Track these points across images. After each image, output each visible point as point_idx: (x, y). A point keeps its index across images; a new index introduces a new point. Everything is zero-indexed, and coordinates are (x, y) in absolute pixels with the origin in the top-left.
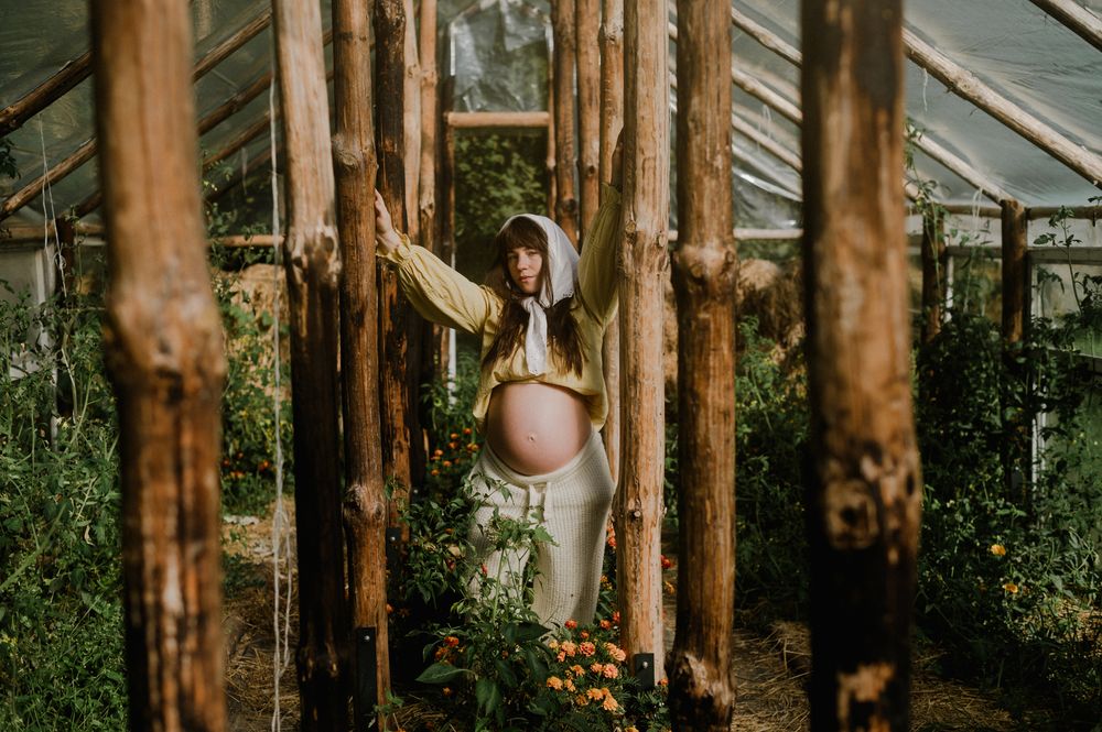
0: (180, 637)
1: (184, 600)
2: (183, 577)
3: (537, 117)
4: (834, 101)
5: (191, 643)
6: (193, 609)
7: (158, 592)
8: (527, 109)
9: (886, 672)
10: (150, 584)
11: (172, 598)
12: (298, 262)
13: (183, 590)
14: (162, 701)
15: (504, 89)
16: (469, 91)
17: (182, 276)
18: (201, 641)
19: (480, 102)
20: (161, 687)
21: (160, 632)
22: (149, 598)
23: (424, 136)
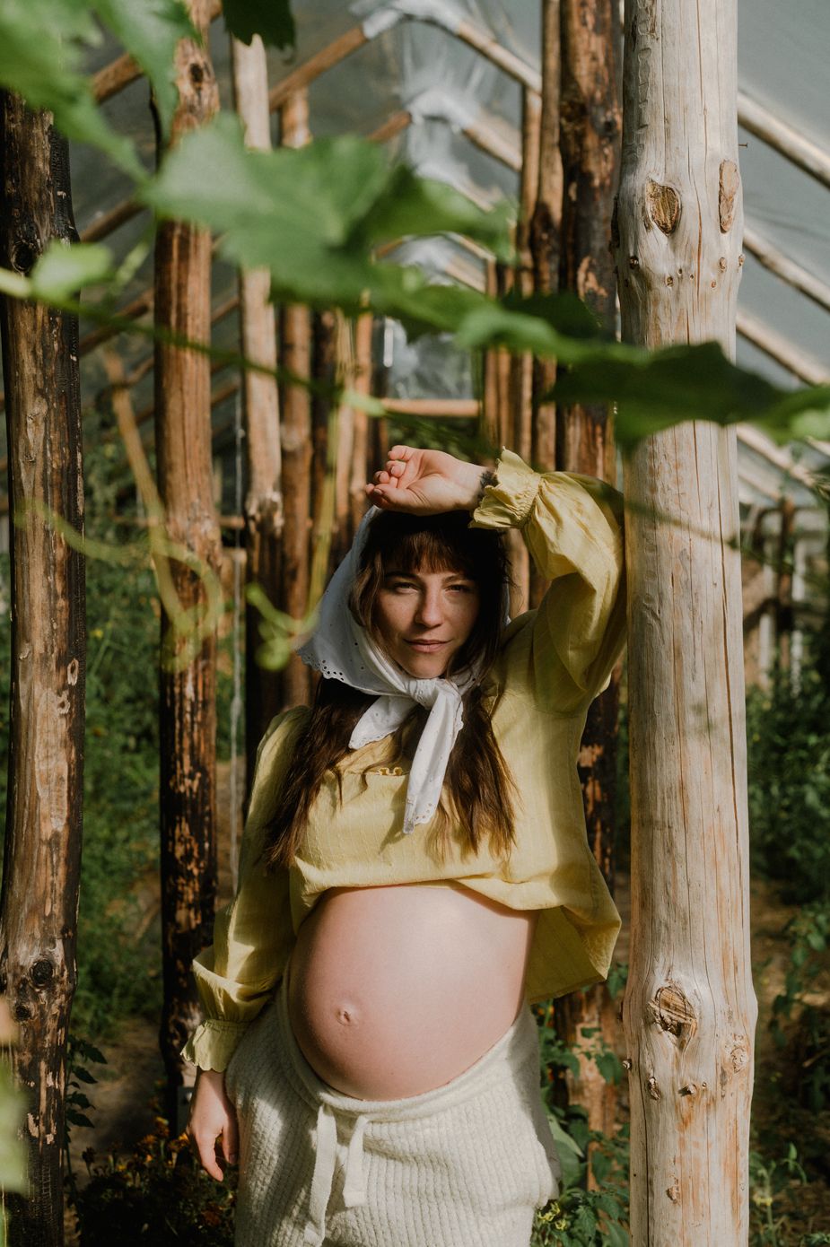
0: (193, 714)
1: (196, 692)
2: (196, 679)
3: (466, 406)
4: (571, 420)
5: (199, 718)
6: (200, 698)
7: (182, 687)
8: (459, 397)
9: (598, 751)
10: (178, 683)
11: (189, 691)
12: (253, 518)
13: (196, 687)
14: (182, 750)
15: (438, 380)
16: (405, 381)
17: (201, 509)
18: (204, 717)
19: (415, 390)
20: (181, 742)
21: (182, 709)
22: (177, 690)
23: (355, 431)
